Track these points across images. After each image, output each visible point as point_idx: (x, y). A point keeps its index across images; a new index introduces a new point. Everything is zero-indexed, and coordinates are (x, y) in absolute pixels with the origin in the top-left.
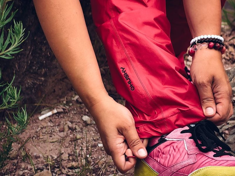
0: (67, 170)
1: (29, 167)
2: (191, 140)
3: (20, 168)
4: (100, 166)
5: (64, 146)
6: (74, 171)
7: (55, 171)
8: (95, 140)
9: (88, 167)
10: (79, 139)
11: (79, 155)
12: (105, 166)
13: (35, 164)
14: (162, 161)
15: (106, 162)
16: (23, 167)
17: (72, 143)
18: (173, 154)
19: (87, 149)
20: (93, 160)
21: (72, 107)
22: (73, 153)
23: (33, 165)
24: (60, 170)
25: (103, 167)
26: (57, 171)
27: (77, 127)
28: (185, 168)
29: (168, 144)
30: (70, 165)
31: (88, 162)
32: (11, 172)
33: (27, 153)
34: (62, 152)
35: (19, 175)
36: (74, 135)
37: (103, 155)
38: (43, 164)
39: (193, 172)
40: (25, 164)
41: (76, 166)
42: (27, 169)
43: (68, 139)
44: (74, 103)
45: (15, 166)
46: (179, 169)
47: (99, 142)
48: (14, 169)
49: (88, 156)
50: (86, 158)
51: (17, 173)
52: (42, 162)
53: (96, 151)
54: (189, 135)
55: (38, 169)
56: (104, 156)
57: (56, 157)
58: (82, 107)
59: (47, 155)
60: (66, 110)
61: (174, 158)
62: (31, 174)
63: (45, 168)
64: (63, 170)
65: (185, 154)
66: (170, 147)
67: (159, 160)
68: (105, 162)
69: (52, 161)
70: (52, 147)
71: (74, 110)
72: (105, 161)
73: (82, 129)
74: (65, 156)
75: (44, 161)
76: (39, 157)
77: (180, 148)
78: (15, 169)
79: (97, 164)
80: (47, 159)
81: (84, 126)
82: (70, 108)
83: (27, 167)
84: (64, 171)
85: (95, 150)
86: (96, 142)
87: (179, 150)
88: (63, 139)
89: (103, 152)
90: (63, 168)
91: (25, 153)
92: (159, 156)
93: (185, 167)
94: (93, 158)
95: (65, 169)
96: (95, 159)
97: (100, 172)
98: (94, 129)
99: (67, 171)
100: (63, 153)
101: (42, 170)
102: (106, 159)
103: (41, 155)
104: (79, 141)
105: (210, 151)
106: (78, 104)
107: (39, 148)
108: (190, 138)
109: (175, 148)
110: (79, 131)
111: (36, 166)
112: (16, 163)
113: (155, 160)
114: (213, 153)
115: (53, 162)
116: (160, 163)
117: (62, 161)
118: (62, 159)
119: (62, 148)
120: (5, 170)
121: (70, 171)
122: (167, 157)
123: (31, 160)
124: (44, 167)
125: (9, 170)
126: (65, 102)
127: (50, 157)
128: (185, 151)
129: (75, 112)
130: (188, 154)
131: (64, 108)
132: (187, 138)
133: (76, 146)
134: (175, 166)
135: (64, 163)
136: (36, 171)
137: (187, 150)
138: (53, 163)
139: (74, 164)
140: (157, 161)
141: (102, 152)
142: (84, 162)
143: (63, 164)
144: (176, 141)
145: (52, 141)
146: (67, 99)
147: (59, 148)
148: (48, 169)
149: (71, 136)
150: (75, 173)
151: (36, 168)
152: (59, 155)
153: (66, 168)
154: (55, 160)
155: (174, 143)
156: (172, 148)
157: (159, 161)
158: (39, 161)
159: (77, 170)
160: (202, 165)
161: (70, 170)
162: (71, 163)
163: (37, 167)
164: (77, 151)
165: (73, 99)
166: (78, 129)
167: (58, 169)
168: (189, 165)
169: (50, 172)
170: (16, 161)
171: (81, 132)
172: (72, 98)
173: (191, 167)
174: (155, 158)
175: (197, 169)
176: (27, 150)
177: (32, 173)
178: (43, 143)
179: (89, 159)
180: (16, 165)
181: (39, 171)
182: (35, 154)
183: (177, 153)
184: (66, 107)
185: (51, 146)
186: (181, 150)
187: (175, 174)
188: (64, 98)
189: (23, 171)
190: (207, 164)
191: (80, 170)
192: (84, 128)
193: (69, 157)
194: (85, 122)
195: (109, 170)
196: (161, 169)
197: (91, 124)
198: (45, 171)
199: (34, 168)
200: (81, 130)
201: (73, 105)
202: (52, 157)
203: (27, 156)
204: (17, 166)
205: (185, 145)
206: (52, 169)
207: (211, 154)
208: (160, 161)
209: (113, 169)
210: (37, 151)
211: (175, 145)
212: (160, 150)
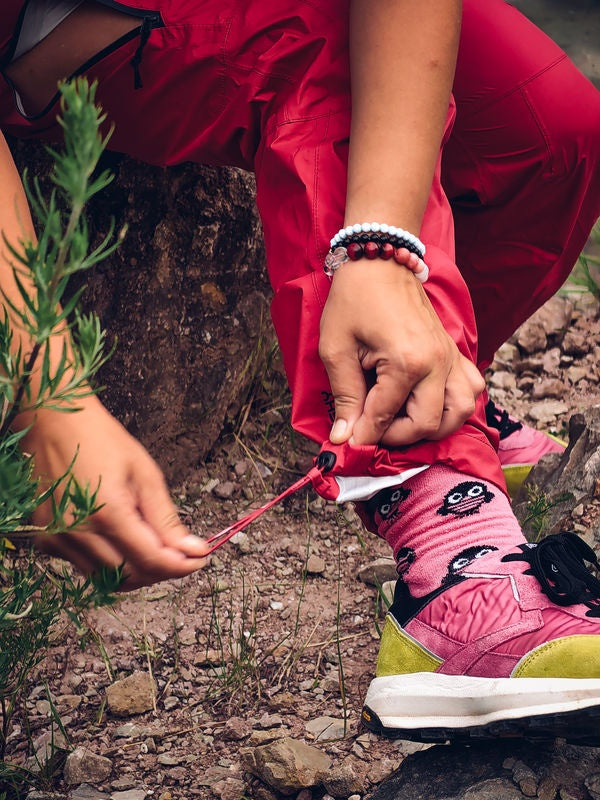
0: (193, 670)
1: (97, 664)
2: (529, 576)
3: (72, 668)
4: (277, 659)
5: (185, 610)
6: (211, 672)
7: (164, 674)
8: (262, 594)
9: (247, 662)
10: (223, 591)
11: (224, 631)
12: (291, 659)
13: (112, 658)
14: (453, 630)
15: (294, 647)
16: (82, 664)
17: (203, 601)
18: (483, 612)
19: (244, 616)
20: (259, 643)
21: (203, 509)
22: (208, 627)
23: (108, 660)
24: (176, 671)
25: (285, 661)
26: (169, 674)
27: (216, 561)
28: (513, 642)
29: (470, 586)
30: (200, 658)
31: (247, 650)
32: (51, 679)
33: (89, 630)
34: (178, 626)
35: (73, 684)
36: (209, 580)
37: (285, 630)
38: (131, 657)
39: (534, 650)
40: (88, 656)
41: (218, 660)
42: (92, 670)
43: (194, 591)
44: (206, 500)
45: (61, 662)
46: (499, 645)
47: (274, 597)
48: (60, 670)
49: (247, 634)
50: (242, 640)
51: (66, 680)
52: (130, 652)
53: (265, 621)
54: (523, 565)
55: (120, 670)
56: (288, 633)
57: (164, 638)
58: (226, 508)
59: (141, 632)
60: (187, 518)
61: (484, 619)
62: (101, 682)
63: (138, 666)
64: (183, 671)
65: (514, 610)
66: (475, 595)
67: (444, 627)
68: (291, 648)
69: (154, 649)
70: (153, 613)
71: (205, 515)
72: (289, 645)
73: (227, 564)
74: (187, 636)
75: (135, 648)
76: (122, 639)
77: (500, 595)
78: (62, 671)
79: (270, 653)
80: (143, 643)
81: (233, 558)
82: (197, 512)
83: (92, 666)
84: (187, 674)
85: (264, 618)
86: (266, 599)
87: (497, 600)
88: (182, 591)
89: (285, 624)
90: (183, 664)
91: (87, 628)
92: (446, 616)
93: (513, 639)
94: (260, 639)
95: (188, 668)
96: (264, 640)
97: (280, 674)
98: (259, 565)
99: (195, 673)
100: (181, 628)
101: (129, 672)
102: (292, 640)
103: (126, 634)
104: (222, 596)
105: (578, 604)
106: (217, 501)
107: (121, 614)
108: (524, 573)
109: (486, 596)
110: (221, 571)
111: (113, 662)
112: (63, 654)
113: (435, 628)
114: (587, 609)
115: (158, 650)
116: (448, 635)
117: (179, 647)
118: (181, 643)
119: (178, 614)
120: (36, 674)
121: (200, 674)
122: (466, 620)
123: (101, 647)
124: (134, 663)
125: (46, 673)
126: (182, 497)
127: (149, 639)
128: (513, 603)
129: (209, 523)
130: (521, 610)
131: (183, 512)
132: (518, 572)
133: (216, 609)
134: (488, 638)
135: (186, 654)
136: (115, 674)
137: (518, 599)
138: (158, 653)
139: (212, 655)
140: (440, 631)
141: (281, 622)
142: (237, 649)
143: (183, 656)
144: (490, 581)
145: (152, 597)
146: (187, 488)
147: (173, 615)
148: (146, 669)
149: (201, 583)
150: (216, 677)
151: (115, 668)
152: (171, 633)
153: (191, 667)
154: (163, 645)
155: (484, 583)
156: (479, 596)
157: (444, 630)
158: (120, 648)
159: (219, 671)
160: (557, 632)
161: (201, 671)
162: (204, 652)
163: (117, 665)
164: (220, 621)
165: (203, 489)
166: (220, 566)
167: (171, 669)
168: (524, 634)
169: (151, 677)
170: (62, 650)
171: (226, 572)
172: (201, 486)
173: (530, 639)
174: (433, 624)
175: (544, 642)
176: (90, 620)
177: (104, 679)
178: (130, 603)
179: (251, 642)
180: (64, 660)
181: (122, 673)
182: (110, 632)
183: (493, 608)
184: (186, 510)
185: (151, 611)
186: (503, 600)
187: (485, 657)
188: (181, 486)
189: (83, 675)
190: (571, 630)
191: (227, 670)
192: (234, 562)
193: (197, 637)
194: (236, 547)
195: (300, 669)
196: (451, 647)
197: (252, 553)
198: (138, 673)
199: (110, 667)
200: (226, 567)
201: (203, 502)
202: (156, 639)
203: (91, 637)
204: (66, 663)
205: (514, 587)
206: (156, 670)
207: (581, 610)
208: (447, 631)
209: (310, 667)
210: (116, 623)
211: (487, 590)
212: (447, 603)
